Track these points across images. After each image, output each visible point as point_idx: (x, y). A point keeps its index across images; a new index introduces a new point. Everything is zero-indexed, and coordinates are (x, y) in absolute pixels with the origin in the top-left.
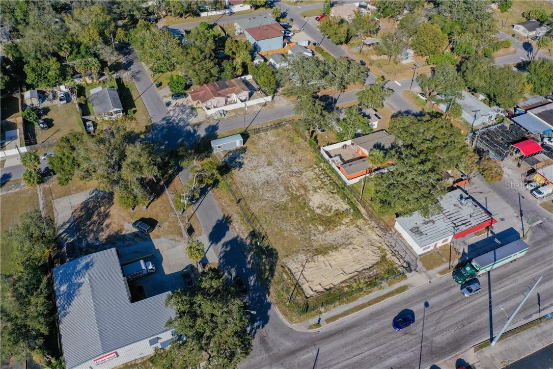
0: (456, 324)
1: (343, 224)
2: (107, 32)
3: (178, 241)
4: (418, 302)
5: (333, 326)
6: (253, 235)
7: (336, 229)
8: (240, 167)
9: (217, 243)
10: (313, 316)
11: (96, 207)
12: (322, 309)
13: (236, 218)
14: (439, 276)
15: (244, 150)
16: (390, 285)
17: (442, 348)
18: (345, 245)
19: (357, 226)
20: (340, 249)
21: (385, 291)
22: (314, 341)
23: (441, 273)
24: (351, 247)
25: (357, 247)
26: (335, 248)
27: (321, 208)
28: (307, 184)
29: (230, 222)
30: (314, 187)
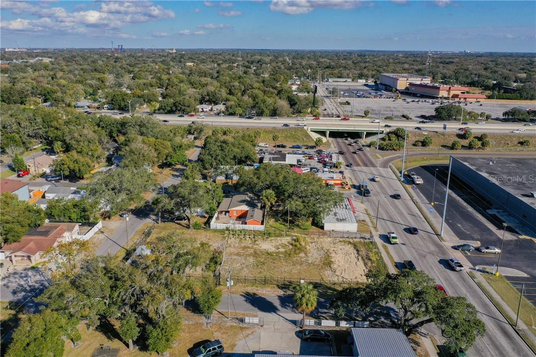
1: (305, 246)
3: (252, 333)
7: (308, 250)
9: (277, 309)
13: (251, 289)
16: (378, 249)
17: (440, 250)
18: (328, 253)
24: (331, 251)
25: (333, 249)
26: (328, 257)
27: (279, 248)
28: (243, 245)
29: (254, 294)
30: (250, 244)
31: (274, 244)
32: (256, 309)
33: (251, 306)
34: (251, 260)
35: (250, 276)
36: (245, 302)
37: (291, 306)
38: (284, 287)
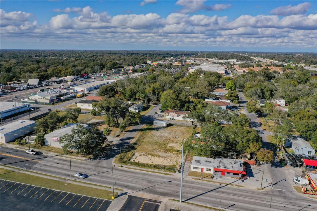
0: (174, 191)
1: (172, 153)
2: (156, 91)
4: (169, 180)
5: (127, 169)
6: (135, 144)
7: (168, 153)
8: (157, 130)
9: (121, 141)
10: (124, 165)
11: (100, 123)
12: (129, 165)
13: (136, 138)
14: (191, 179)
15: (165, 128)
16: (164, 171)
17: (156, 192)
18: (164, 157)
19: (177, 156)
20: (161, 157)
21: (160, 172)
22: (113, 169)
23: (193, 178)
24: (166, 159)
25: (169, 160)
26: (159, 156)
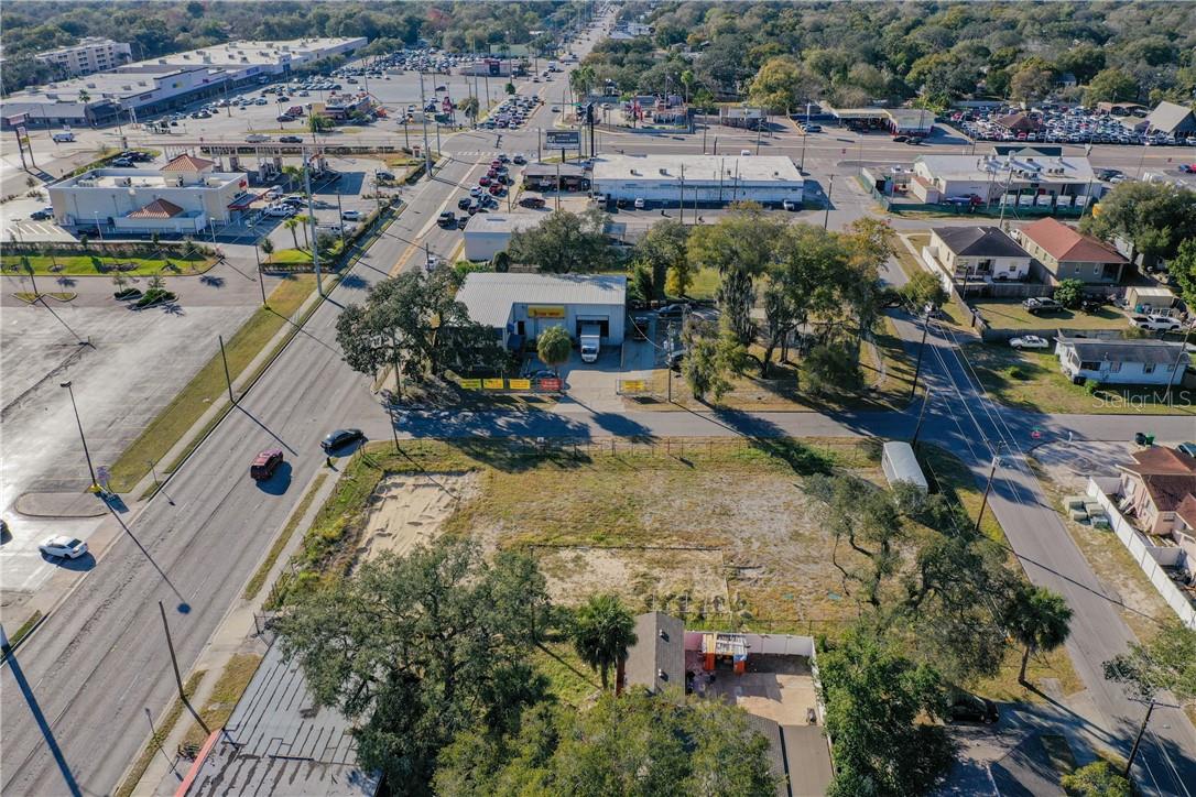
27: (573, 561)
28: (679, 575)
29: (634, 441)
30: (658, 580)
31: (588, 577)
32: (628, 418)
33: (641, 423)
34: (647, 522)
35: (645, 475)
36: (650, 427)
37: (570, 426)
38: (579, 459)
